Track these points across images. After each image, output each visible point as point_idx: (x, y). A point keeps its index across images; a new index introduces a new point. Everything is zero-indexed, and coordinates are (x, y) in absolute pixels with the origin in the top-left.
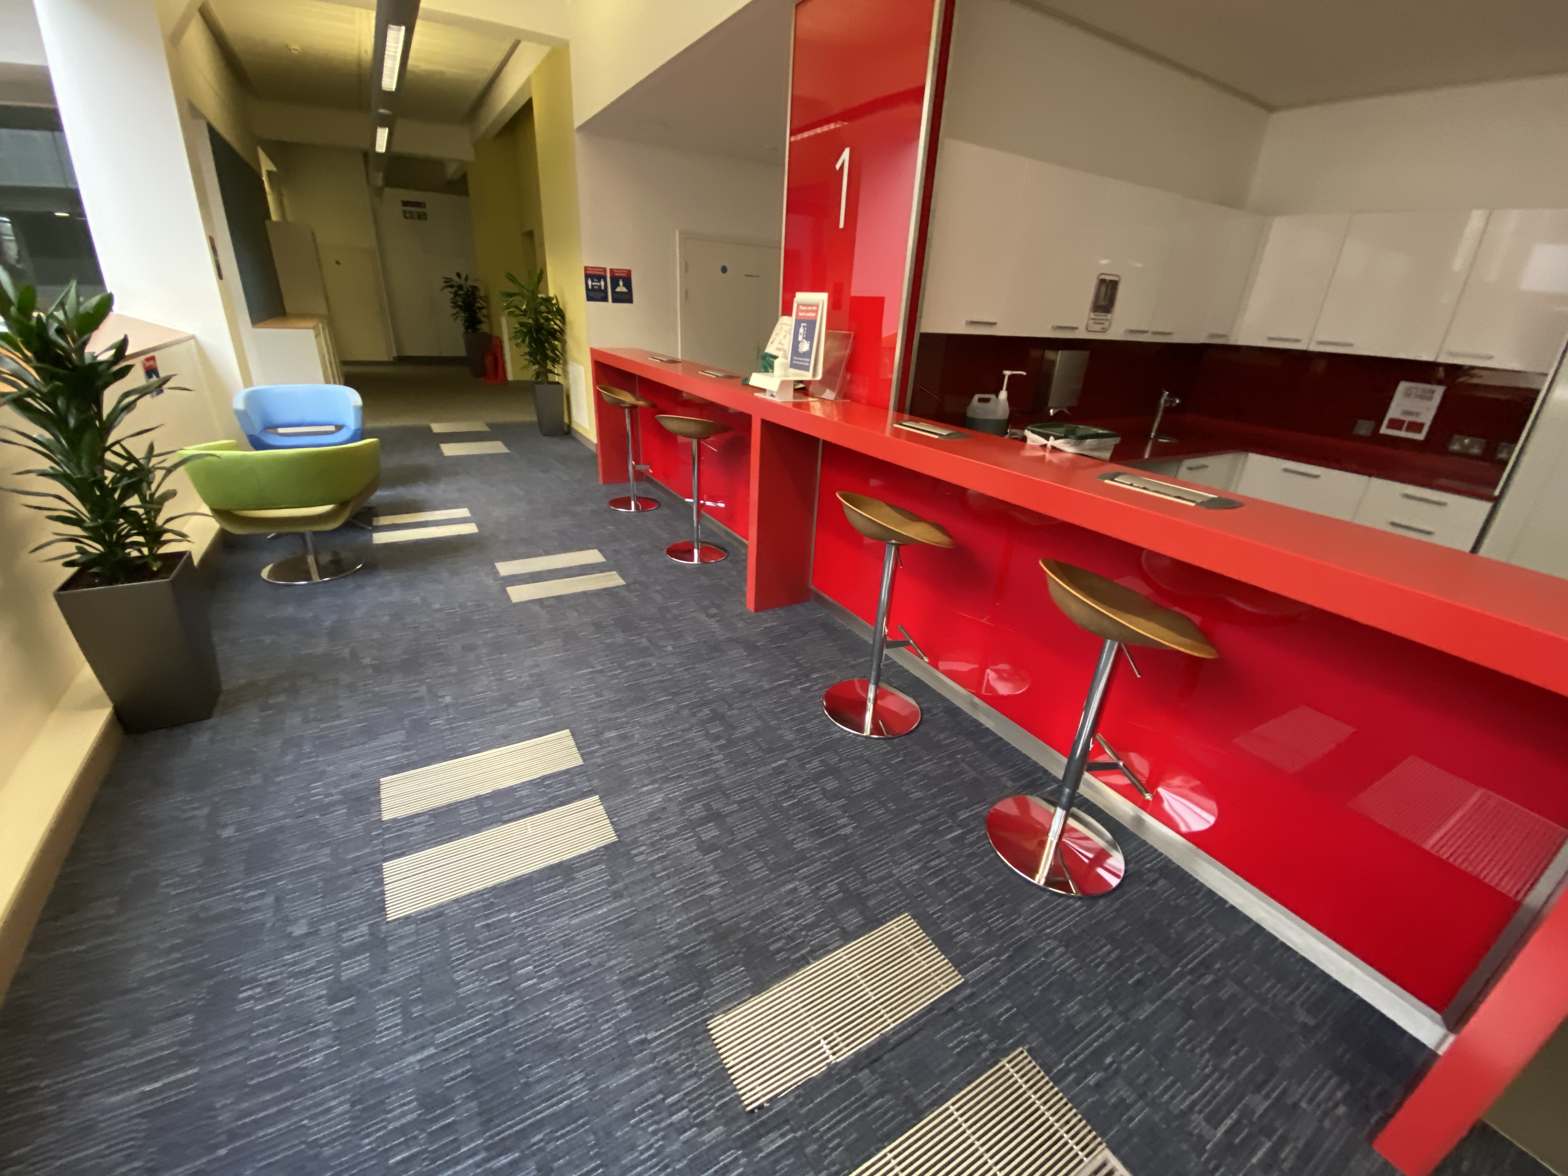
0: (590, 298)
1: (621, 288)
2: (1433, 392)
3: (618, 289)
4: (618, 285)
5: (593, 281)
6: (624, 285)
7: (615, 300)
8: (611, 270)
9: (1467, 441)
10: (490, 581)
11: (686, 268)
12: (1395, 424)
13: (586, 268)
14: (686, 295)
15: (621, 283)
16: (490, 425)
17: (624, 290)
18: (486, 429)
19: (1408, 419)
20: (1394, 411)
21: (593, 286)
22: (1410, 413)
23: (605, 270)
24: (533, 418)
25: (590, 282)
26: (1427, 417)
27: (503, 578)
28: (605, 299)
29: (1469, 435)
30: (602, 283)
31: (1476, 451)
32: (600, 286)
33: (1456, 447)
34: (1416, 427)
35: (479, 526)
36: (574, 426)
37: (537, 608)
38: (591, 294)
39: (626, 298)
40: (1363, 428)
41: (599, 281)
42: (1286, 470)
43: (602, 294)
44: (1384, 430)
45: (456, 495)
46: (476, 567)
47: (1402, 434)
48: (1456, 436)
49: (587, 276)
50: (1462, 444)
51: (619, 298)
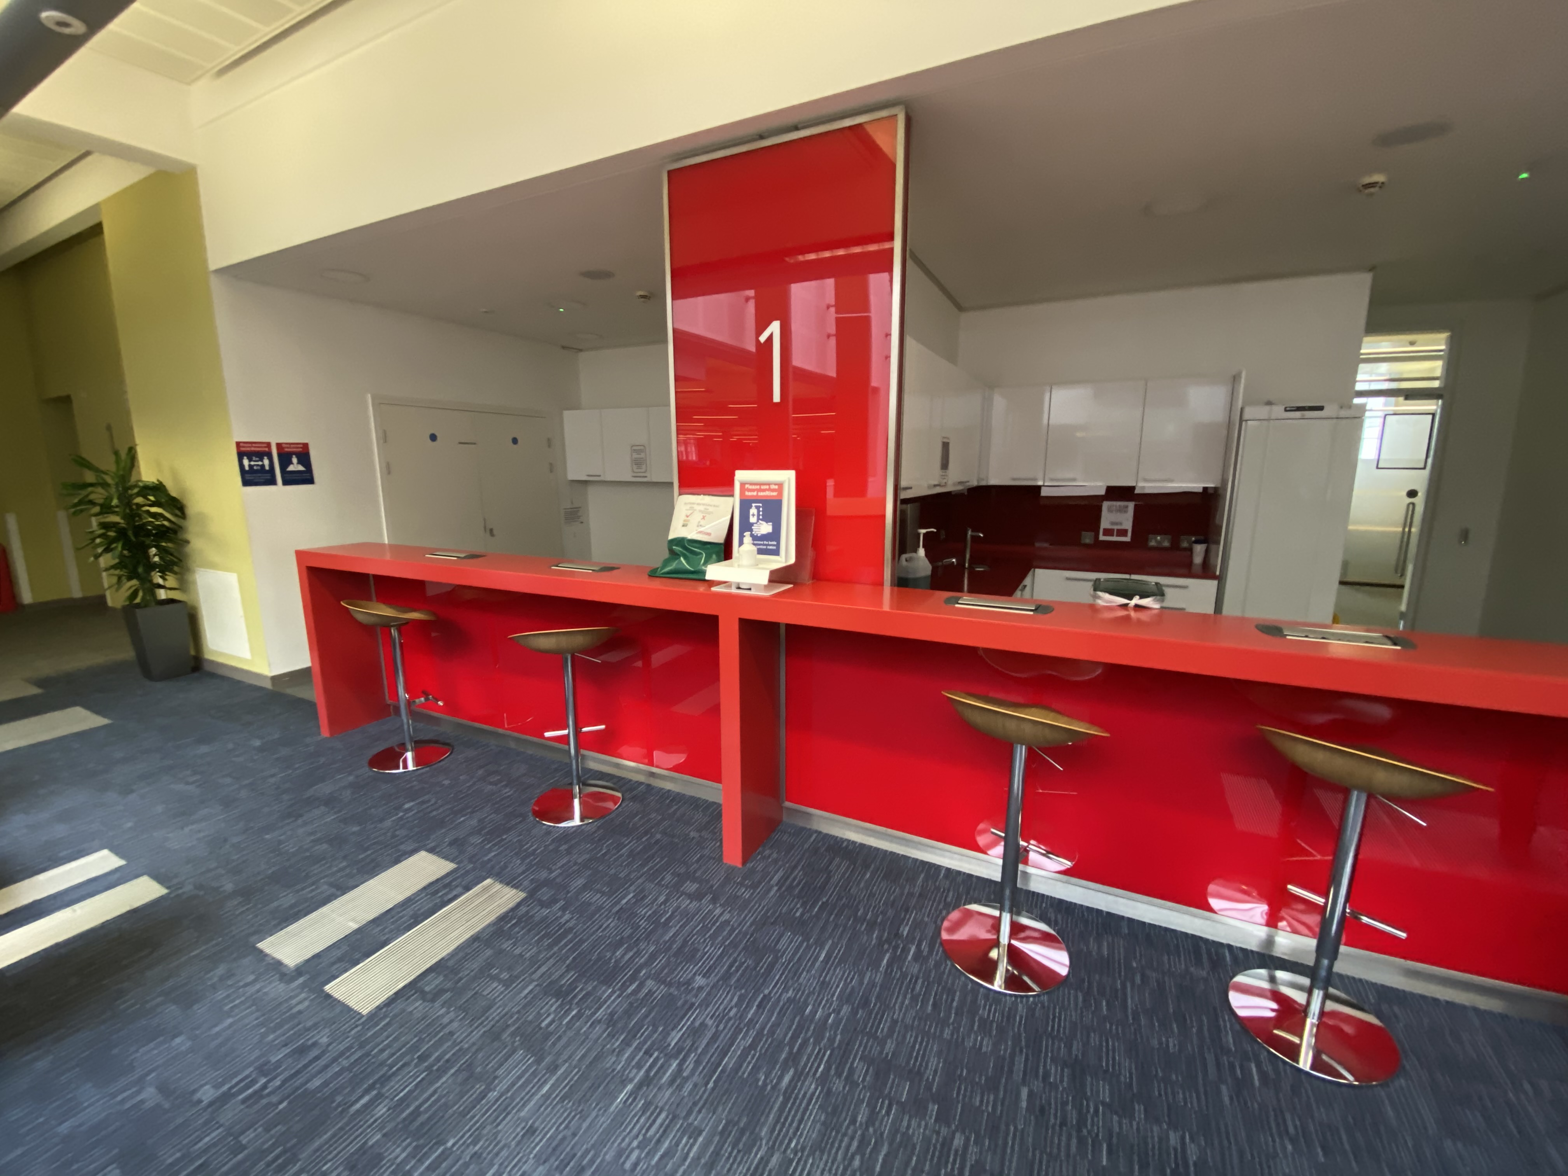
0: (246, 483)
1: (295, 466)
2: (1127, 507)
3: (291, 468)
4: (291, 463)
5: (250, 460)
6: (299, 462)
7: (286, 482)
8: (279, 445)
9: (1159, 538)
10: (277, 989)
11: (384, 438)
12: (1108, 532)
13: (238, 444)
14: (388, 469)
15: (295, 460)
16: (40, 683)
17: (301, 468)
18: (35, 691)
19: (1116, 527)
20: (1105, 524)
21: (250, 466)
22: (1116, 524)
23: (268, 445)
24: (127, 653)
25: (246, 462)
26: (1128, 525)
27: (300, 970)
28: (272, 482)
29: (1159, 533)
30: (266, 462)
31: (1166, 544)
32: (263, 466)
33: (1153, 543)
34: (1123, 533)
35: (159, 878)
36: (208, 656)
37: (417, 1006)
38: (248, 477)
39: (306, 478)
40: (1087, 538)
41: (262, 460)
42: (1068, 579)
43: (268, 476)
44: (1102, 538)
45: (60, 830)
46: (221, 970)
47: (1115, 538)
48: (1151, 536)
49: (241, 455)
50: (1156, 541)
51: (291, 479)
